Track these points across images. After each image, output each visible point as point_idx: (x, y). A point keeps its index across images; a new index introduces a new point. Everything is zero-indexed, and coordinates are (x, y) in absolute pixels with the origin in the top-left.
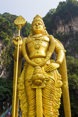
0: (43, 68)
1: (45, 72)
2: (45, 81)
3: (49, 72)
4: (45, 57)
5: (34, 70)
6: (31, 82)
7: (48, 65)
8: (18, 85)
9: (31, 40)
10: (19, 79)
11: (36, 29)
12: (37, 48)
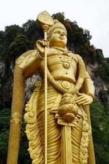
2: (77, 118)
4: (75, 84)
5: (62, 98)
6: (57, 115)
7: (79, 96)
8: (26, 115)
9: (57, 53)
10: (27, 105)
11: (59, 40)
12: (67, 67)
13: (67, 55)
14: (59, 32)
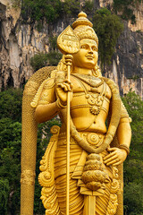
0: (101, 156)
1: (104, 166)
2: (104, 184)
4: (105, 134)
7: (109, 152)
9: (82, 89)
10: (41, 162)
11: (86, 60)
12: (95, 113)
13: (96, 92)
14: (87, 47)
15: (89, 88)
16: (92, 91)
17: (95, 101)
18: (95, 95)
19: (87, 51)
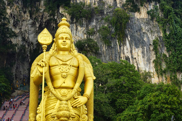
0: (69, 102)
1: (71, 108)
2: (71, 118)
3: (76, 107)
4: (72, 89)
5: (60, 104)
6: (56, 118)
7: (76, 99)
8: (37, 116)
9: (57, 64)
10: (38, 108)
11: (62, 46)
12: (64, 77)
13: (66, 65)
14: (63, 38)
15: (61, 63)
16: (63, 64)
17: (64, 70)
18: (65, 66)
19: (63, 40)
